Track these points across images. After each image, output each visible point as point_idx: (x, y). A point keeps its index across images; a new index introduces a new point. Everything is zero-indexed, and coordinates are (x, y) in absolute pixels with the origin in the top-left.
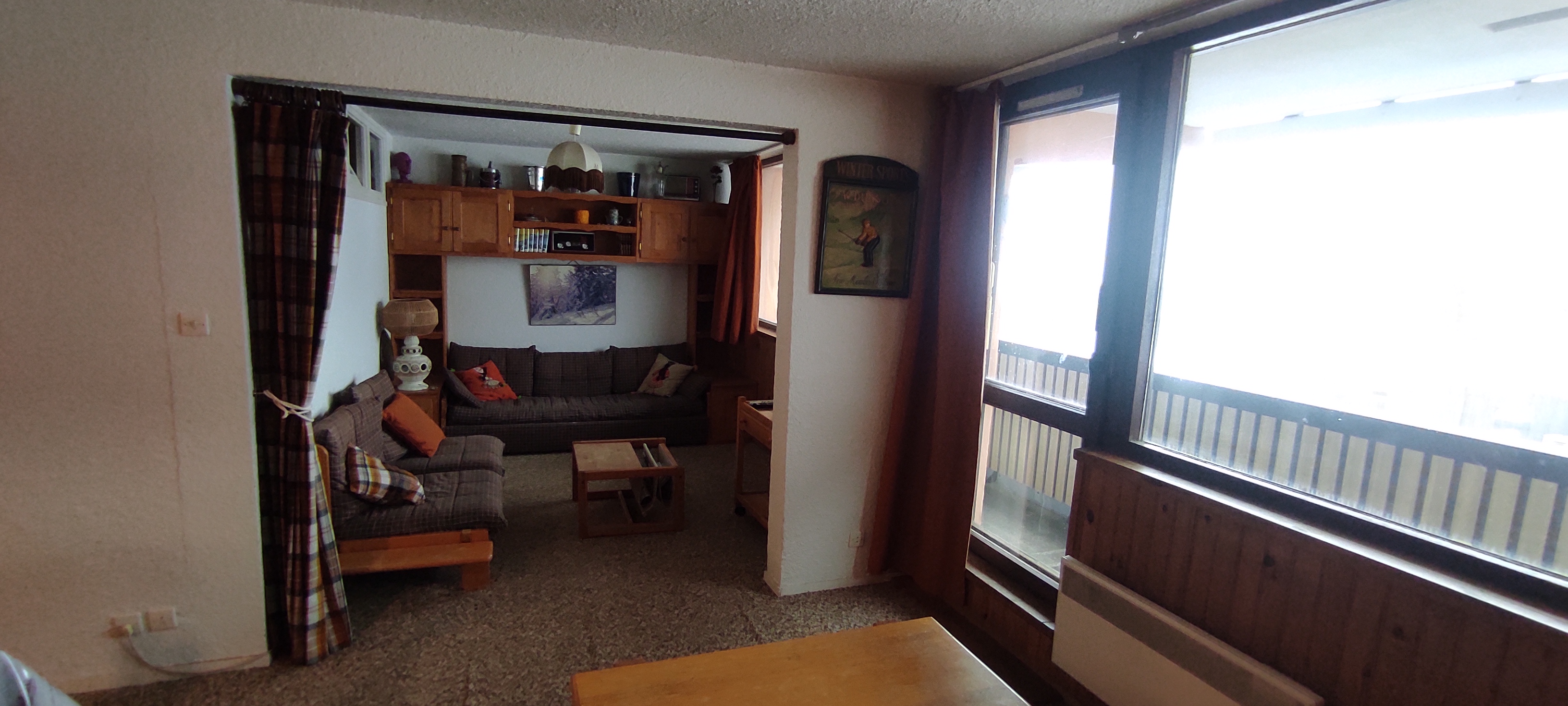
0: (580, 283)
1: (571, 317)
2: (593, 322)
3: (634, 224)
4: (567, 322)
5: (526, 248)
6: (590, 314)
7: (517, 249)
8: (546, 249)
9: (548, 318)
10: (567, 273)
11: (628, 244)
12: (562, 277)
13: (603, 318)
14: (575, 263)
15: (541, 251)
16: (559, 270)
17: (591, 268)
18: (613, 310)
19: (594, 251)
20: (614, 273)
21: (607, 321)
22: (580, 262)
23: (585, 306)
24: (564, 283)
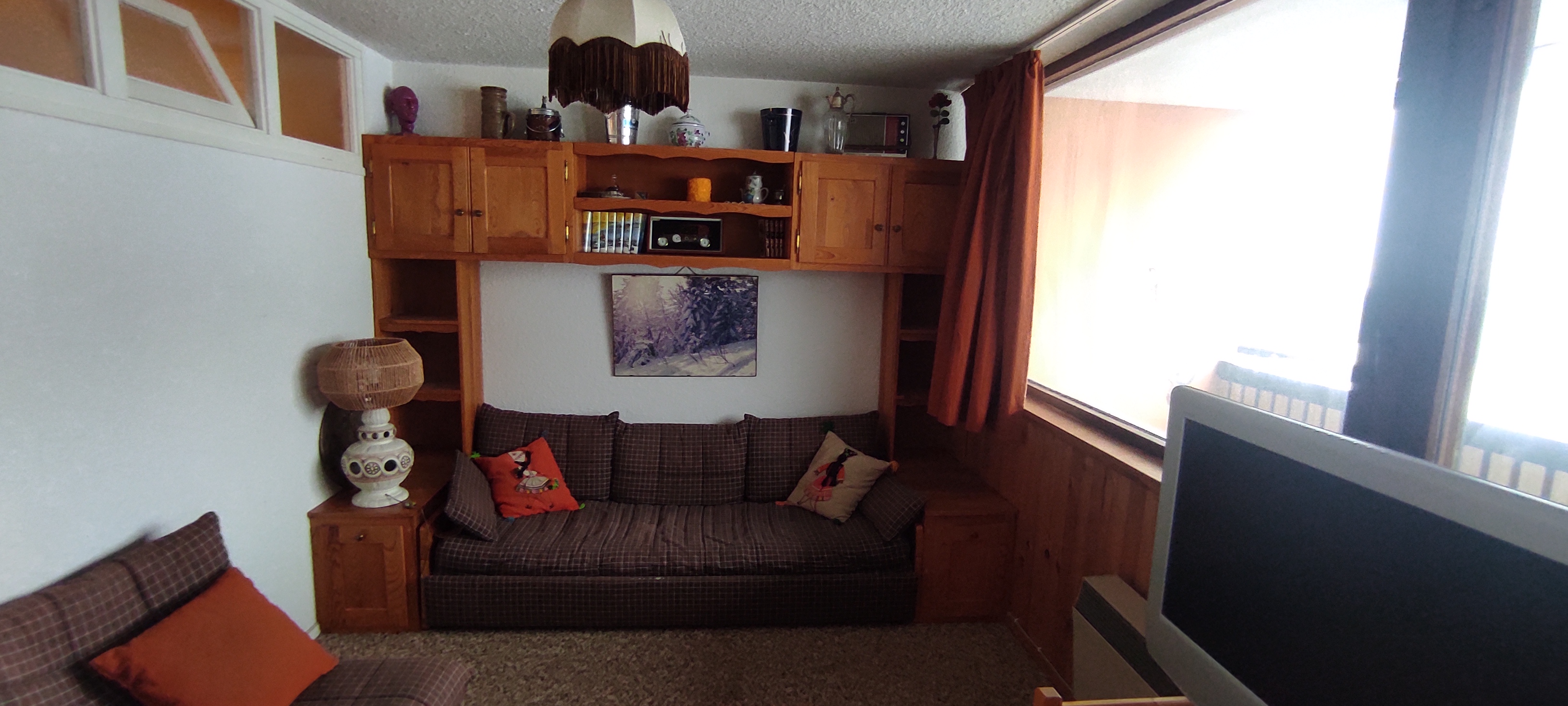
0: (695, 306)
1: (681, 362)
2: (719, 372)
3: (787, 201)
4: (674, 373)
5: (602, 246)
6: (713, 359)
7: (587, 248)
8: (636, 249)
9: (643, 364)
10: (674, 288)
11: (779, 238)
12: (665, 296)
13: (735, 366)
14: (689, 272)
15: (627, 250)
16: (661, 284)
17: (716, 280)
18: (752, 351)
19: (720, 251)
20: (755, 289)
21: (742, 370)
22: (698, 271)
23: (705, 345)
24: (670, 307)
